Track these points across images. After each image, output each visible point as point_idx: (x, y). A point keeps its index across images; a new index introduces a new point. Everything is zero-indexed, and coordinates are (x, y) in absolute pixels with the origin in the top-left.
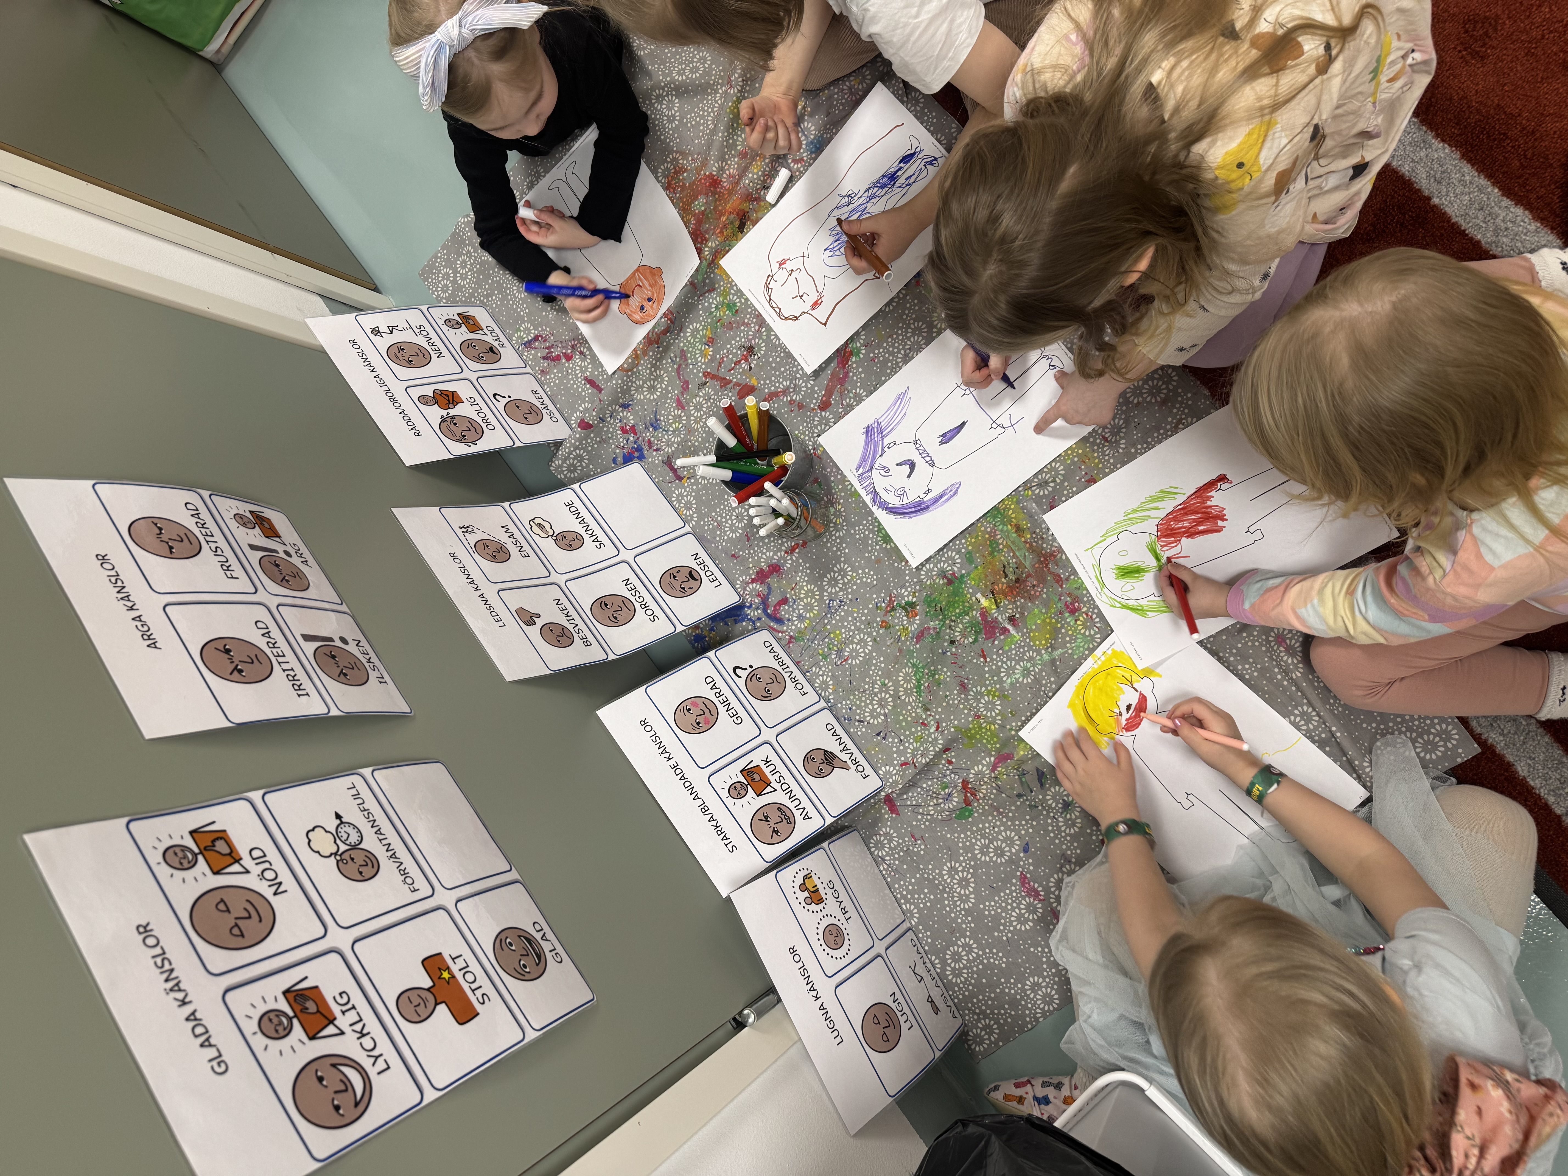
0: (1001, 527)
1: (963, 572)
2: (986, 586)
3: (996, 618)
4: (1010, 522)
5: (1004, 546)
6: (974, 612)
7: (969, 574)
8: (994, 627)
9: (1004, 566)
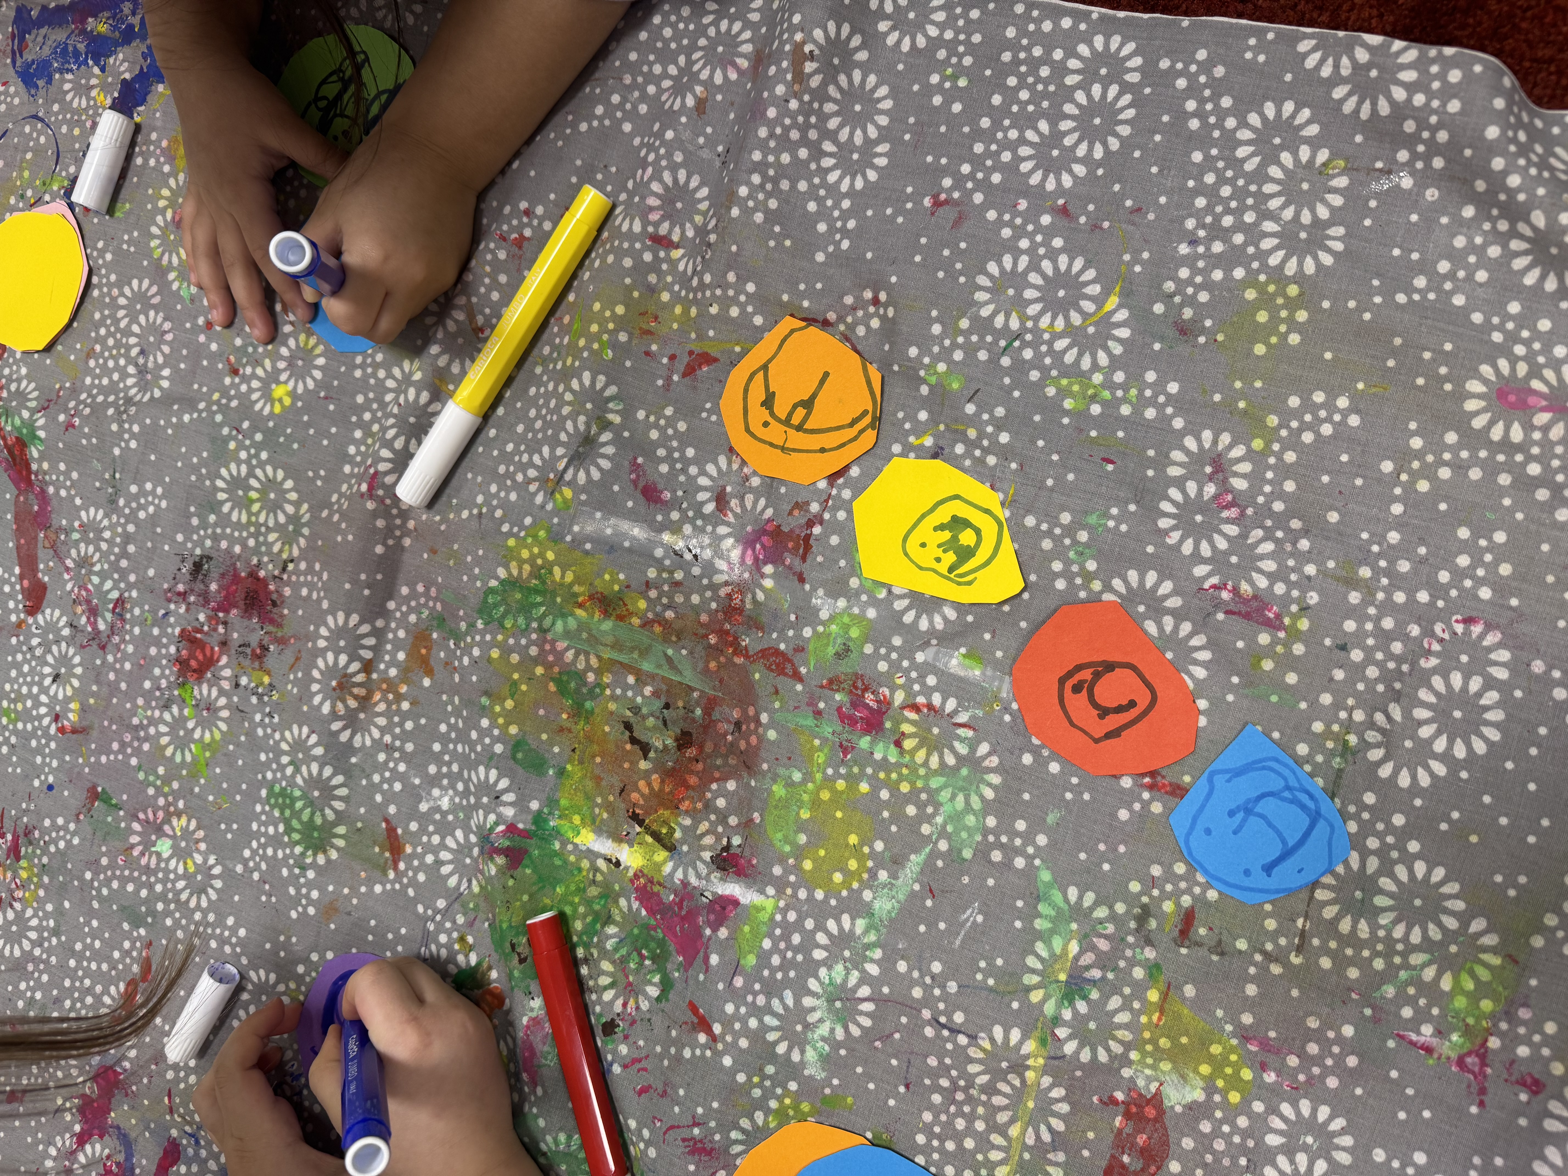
0: (559, 626)
1: (535, 805)
2: (609, 807)
3: (685, 884)
4: (573, 600)
5: (599, 672)
6: (623, 902)
7: (552, 802)
8: (690, 916)
9: (628, 726)
